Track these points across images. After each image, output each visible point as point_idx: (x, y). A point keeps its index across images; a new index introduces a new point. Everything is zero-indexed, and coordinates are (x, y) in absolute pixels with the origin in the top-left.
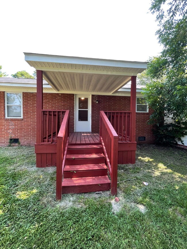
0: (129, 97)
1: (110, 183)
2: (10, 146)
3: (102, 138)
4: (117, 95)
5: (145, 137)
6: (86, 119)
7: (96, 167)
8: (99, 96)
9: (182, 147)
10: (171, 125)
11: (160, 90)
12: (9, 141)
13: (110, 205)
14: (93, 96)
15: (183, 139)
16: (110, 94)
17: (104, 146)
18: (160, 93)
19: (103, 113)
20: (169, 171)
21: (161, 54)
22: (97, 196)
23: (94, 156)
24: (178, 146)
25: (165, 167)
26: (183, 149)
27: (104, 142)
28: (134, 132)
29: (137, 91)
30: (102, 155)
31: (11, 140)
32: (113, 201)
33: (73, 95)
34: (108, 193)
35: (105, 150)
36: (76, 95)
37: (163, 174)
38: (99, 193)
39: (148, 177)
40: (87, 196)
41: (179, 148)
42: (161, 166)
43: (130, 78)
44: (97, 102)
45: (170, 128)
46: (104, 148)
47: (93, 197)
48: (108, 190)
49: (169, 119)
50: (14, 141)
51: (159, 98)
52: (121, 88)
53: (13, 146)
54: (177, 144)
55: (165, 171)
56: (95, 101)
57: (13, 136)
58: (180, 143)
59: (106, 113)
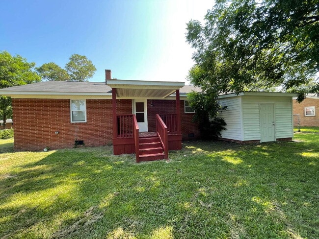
2: (76, 147)
3: (158, 133)
4: (169, 99)
5: (194, 134)
6: (143, 121)
8: (153, 101)
12: (74, 143)
14: (148, 100)
15: (221, 133)
16: (163, 98)
19: (158, 115)
24: (218, 139)
31: (76, 142)
33: (131, 100)
36: (133, 100)
41: (220, 141)
44: (152, 106)
50: (80, 143)
52: (172, 94)
53: (79, 147)
54: (217, 137)
56: (150, 105)
57: (78, 139)
58: (219, 137)
59: (160, 115)
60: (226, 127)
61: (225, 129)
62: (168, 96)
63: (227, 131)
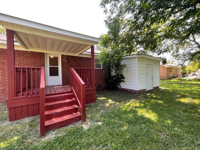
0: (90, 58)
1: (81, 116)
3: (73, 88)
4: (81, 56)
5: (101, 85)
6: (57, 74)
7: (70, 108)
8: (67, 56)
9: (120, 89)
10: (115, 76)
11: (107, 55)
13: (82, 127)
14: (62, 55)
15: (120, 84)
16: (77, 55)
17: (75, 93)
18: (108, 58)
19: (73, 69)
20: (113, 102)
21: (107, 33)
22: (73, 126)
23: (68, 101)
24: (119, 89)
25: (112, 101)
26: (120, 90)
27: (75, 90)
28: (94, 82)
29: (95, 54)
30: (74, 99)
32: (84, 126)
33: (44, 53)
34: (80, 122)
35: (76, 95)
36: (46, 54)
37: (111, 104)
38: (74, 124)
39: (103, 108)
40: (65, 128)
41: (119, 90)
42: (110, 101)
43: (90, 46)
44: (66, 61)
45: (114, 78)
46: (75, 94)
47: (70, 127)
48: (80, 120)
49: (113, 73)
51: (107, 60)
52: (85, 51)
54: (118, 87)
55: (112, 103)
56: (64, 60)
58: (119, 87)
59: (75, 70)
60: (124, 80)
61: (124, 82)
62: (81, 54)
63: (125, 83)
